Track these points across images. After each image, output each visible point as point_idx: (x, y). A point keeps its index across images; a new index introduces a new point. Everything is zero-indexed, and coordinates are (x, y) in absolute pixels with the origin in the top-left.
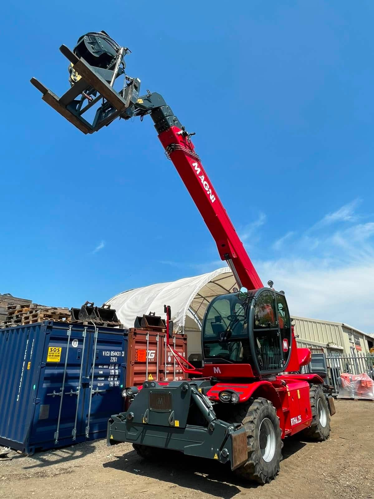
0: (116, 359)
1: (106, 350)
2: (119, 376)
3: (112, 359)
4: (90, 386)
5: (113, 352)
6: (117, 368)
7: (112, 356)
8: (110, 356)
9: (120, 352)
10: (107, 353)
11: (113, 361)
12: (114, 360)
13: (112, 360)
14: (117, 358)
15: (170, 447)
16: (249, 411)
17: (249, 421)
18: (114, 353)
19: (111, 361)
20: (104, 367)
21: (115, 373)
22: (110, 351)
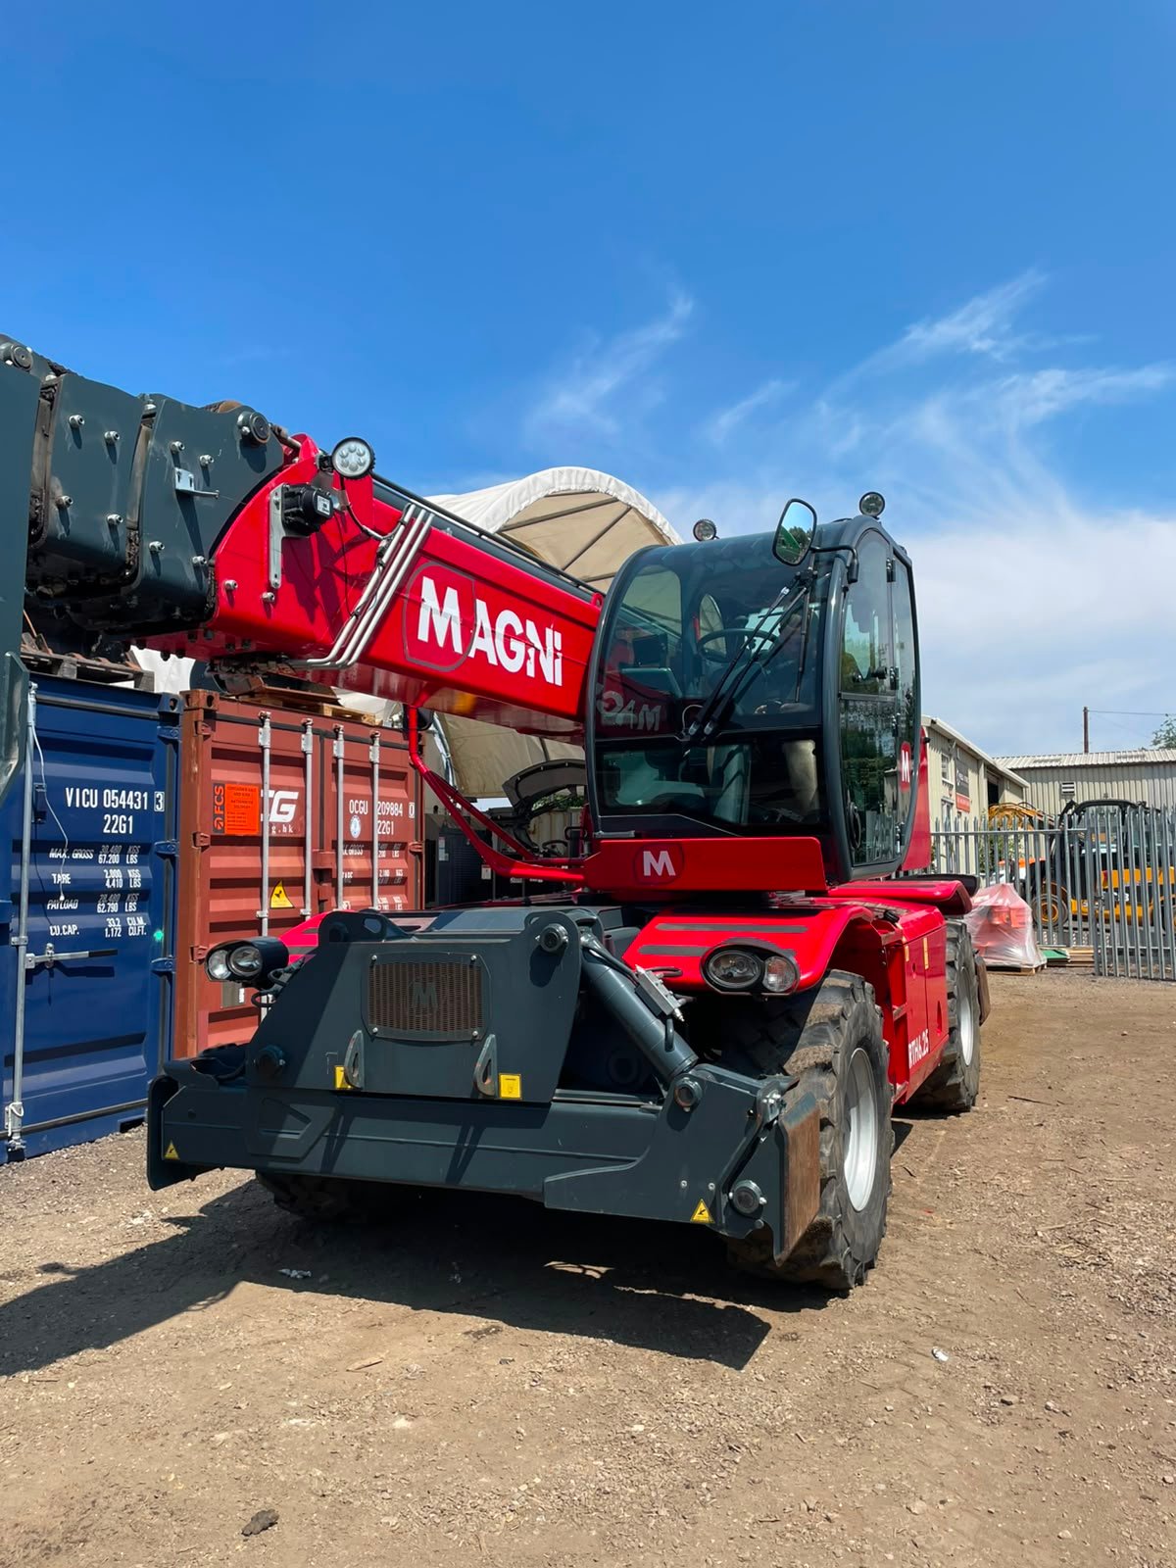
0: (128, 823)
1: (81, 784)
2: (144, 896)
3: (113, 822)
4: (14, 939)
5: (114, 791)
6: (133, 859)
7: (112, 811)
8: (101, 810)
9: (145, 795)
10: (88, 798)
11: (113, 831)
12: (120, 826)
13: (110, 828)
14: (131, 819)
15: (471, 1181)
16: (808, 1025)
17: (817, 1065)
18: (118, 795)
19: (105, 831)
20: (75, 856)
21: (126, 881)
22: (100, 786)
